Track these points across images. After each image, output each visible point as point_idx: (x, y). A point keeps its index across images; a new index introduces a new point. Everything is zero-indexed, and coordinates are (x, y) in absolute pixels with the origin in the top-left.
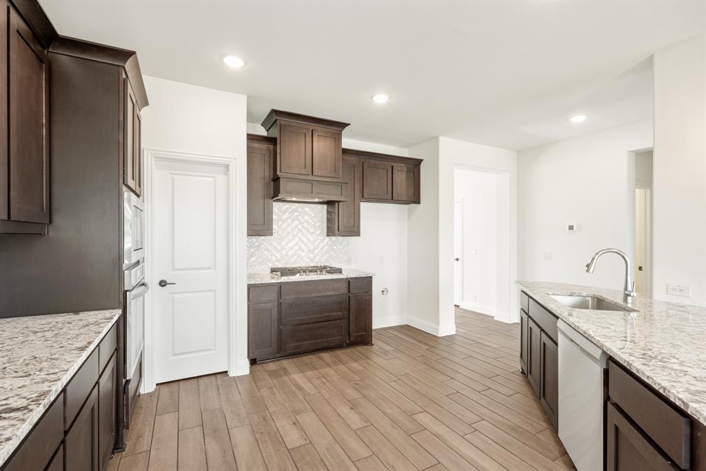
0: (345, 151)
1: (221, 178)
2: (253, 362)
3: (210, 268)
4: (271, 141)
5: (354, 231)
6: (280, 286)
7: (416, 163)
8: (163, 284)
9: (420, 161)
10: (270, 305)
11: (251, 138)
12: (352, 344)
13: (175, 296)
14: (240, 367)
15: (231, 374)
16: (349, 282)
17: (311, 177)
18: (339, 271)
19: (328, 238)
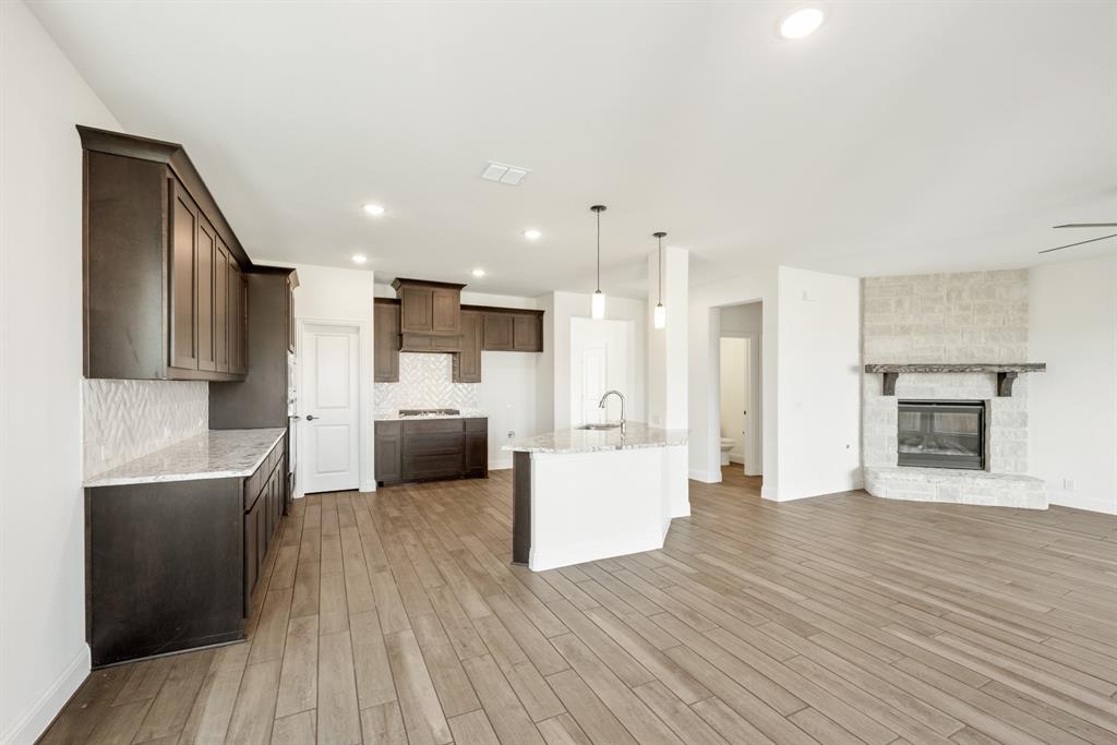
0: (464, 307)
1: (353, 337)
2: (380, 484)
3: (344, 407)
4: (397, 302)
5: (476, 378)
6: (403, 423)
7: (540, 314)
8: (309, 418)
9: (543, 312)
10: (393, 439)
11: (377, 300)
12: (468, 476)
13: (319, 428)
14: (369, 485)
15: (361, 490)
16: (464, 422)
17: (431, 332)
18: (457, 413)
19: (452, 384)
